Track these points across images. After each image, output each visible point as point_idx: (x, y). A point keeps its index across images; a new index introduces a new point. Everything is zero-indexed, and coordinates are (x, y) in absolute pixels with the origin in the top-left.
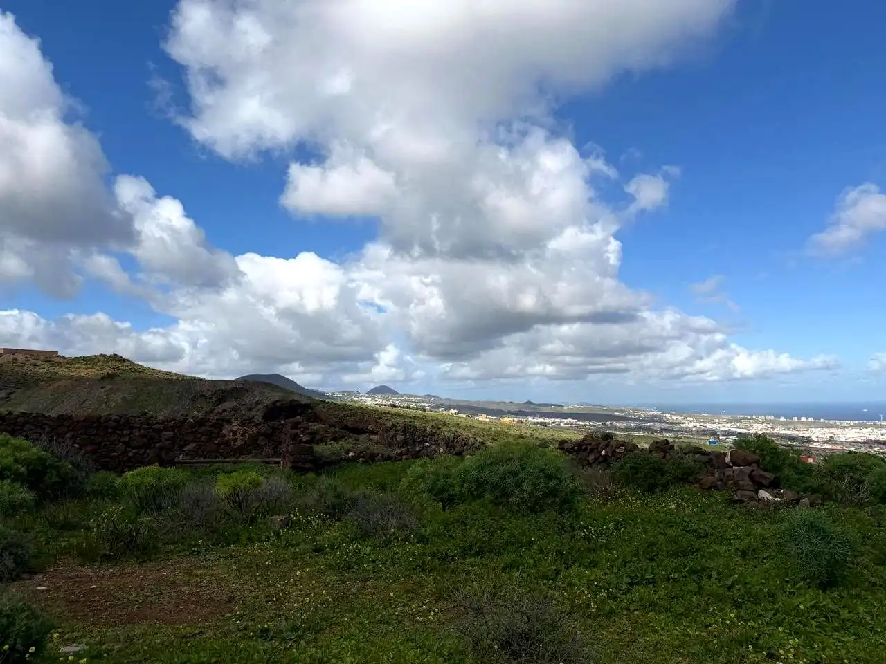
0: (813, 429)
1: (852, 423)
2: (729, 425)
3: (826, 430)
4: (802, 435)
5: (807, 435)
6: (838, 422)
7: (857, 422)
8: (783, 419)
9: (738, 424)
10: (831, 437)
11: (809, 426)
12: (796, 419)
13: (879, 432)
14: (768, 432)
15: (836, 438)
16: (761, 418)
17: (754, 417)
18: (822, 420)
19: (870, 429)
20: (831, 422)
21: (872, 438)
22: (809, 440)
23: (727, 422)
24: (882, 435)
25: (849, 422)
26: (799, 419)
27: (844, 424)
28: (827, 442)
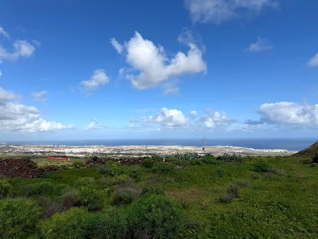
0: (65, 149)
1: (77, 147)
2: (37, 149)
3: (69, 149)
4: (62, 151)
5: (64, 151)
6: (73, 147)
7: (78, 146)
8: (56, 146)
9: (40, 148)
10: (71, 151)
11: (64, 148)
12: (60, 146)
13: (85, 149)
14: (51, 151)
15: (72, 152)
16: (49, 146)
17: (46, 145)
18: (68, 146)
19: (82, 149)
20: (71, 146)
21: (83, 151)
22: (64, 153)
23: (36, 148)
24: (85, 150)
25: (76, 146)
26: (61, 146)
27: (75, 147)
28: (70, 153)
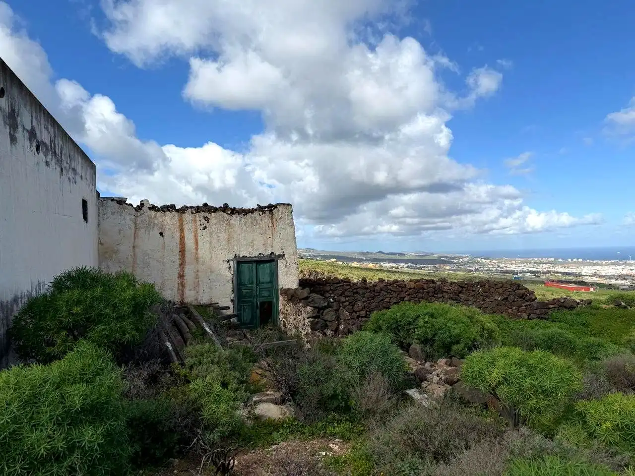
0: (582, 267)
1: (610, 262)
2: (523, 265)
3: (591, 268)
4: (575, 271)
5: (578, 271)
6: (599, 262)
7: (613, 261)
8: (560, 260)
9: (529, 264)
10: (596, 272)
11: (580, 264)
12: (570, 260)
13: (629, 268)
14: (551, 269)
15: (599, 273)
16: (545, 260)
17: (540, 259)
18: (588, 261)
19: (622, 267)
20: (595, 262)
21: (624, 272)
22: (580, 275)
23: (521, 263)
24: (631, 270)
25: (607, 261)
26: (572, 260)
27: (604, 263)
28: (592, 276)
